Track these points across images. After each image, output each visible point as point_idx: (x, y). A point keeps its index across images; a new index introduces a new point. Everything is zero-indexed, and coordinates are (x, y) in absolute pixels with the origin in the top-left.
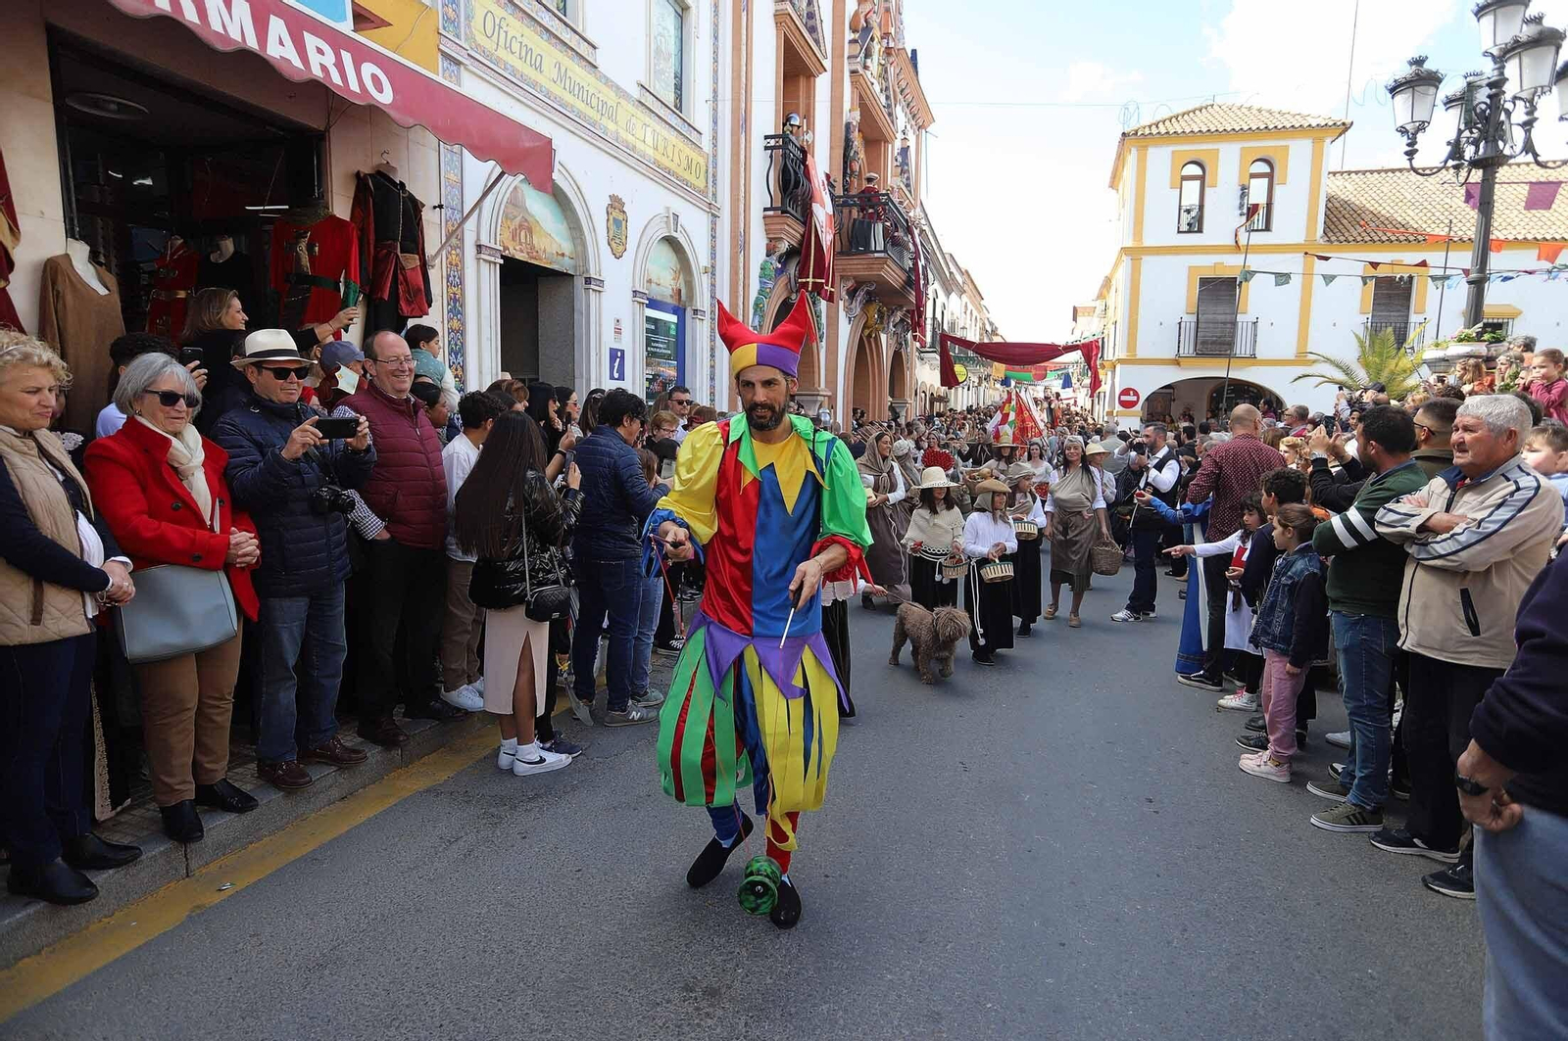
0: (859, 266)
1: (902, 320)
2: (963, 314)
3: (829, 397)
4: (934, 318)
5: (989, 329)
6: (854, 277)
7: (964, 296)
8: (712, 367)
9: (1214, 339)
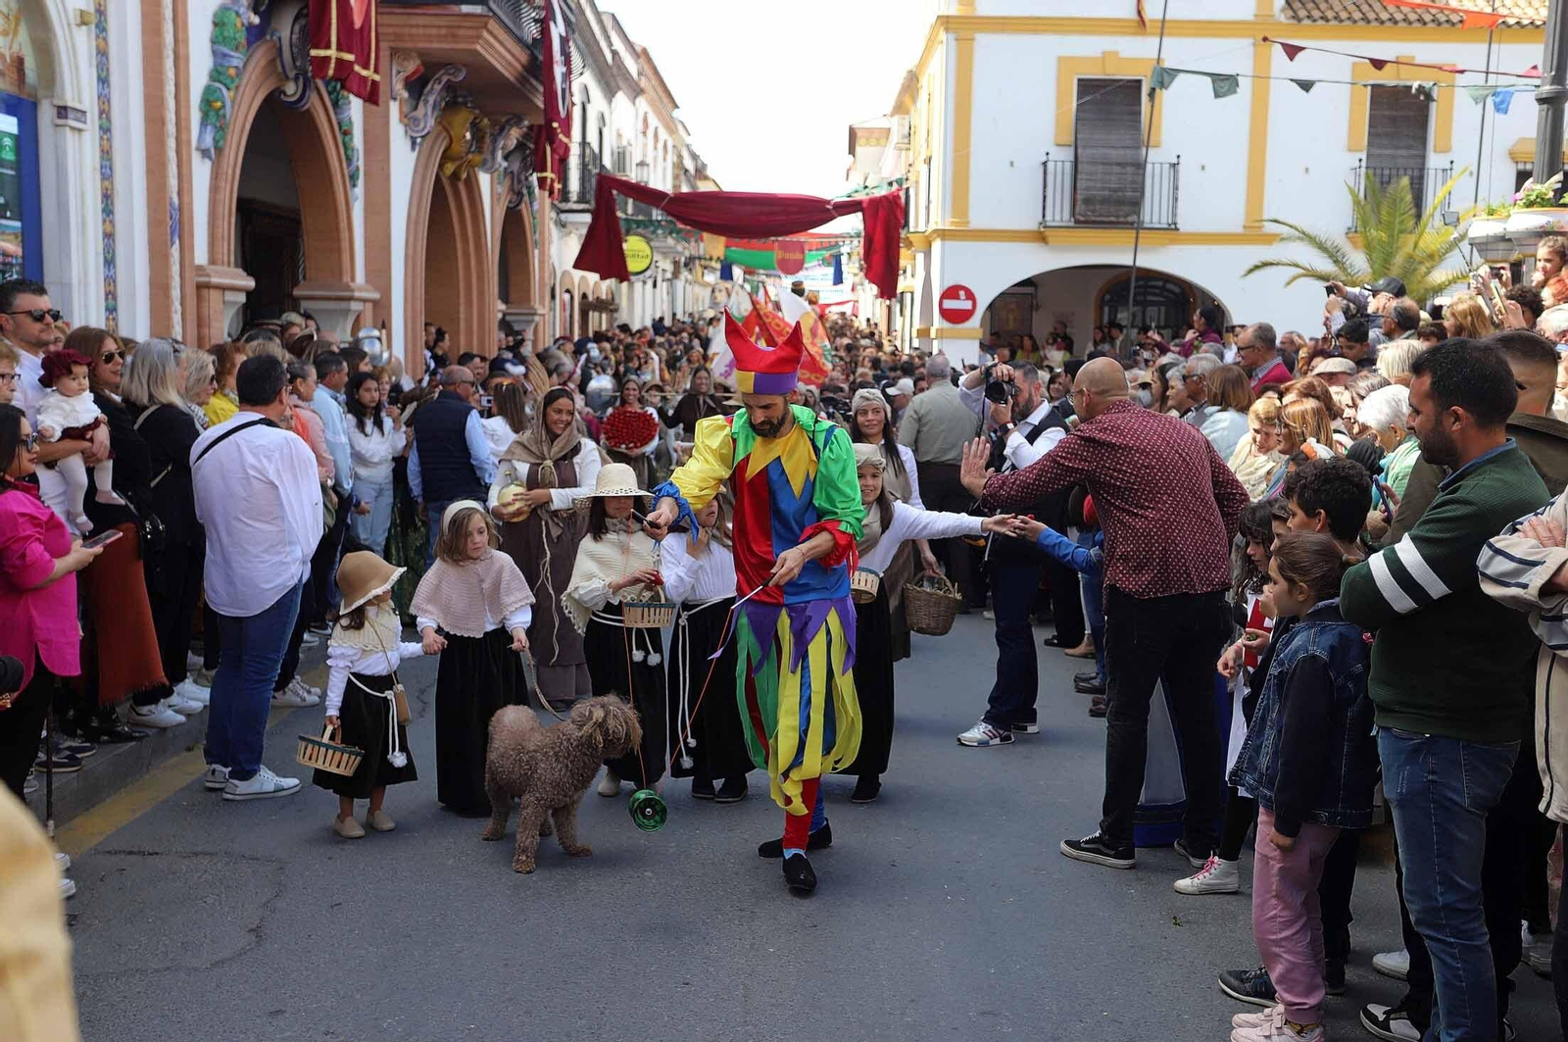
0: (429, 31)
1: (520, 146)
2: (641, 136)
3: (375, 303)
4: (584, 143)
5: (689, 164)
6: (421, 54)
7: (641, 101)
8: (109, 236)
9: (1107, 193)
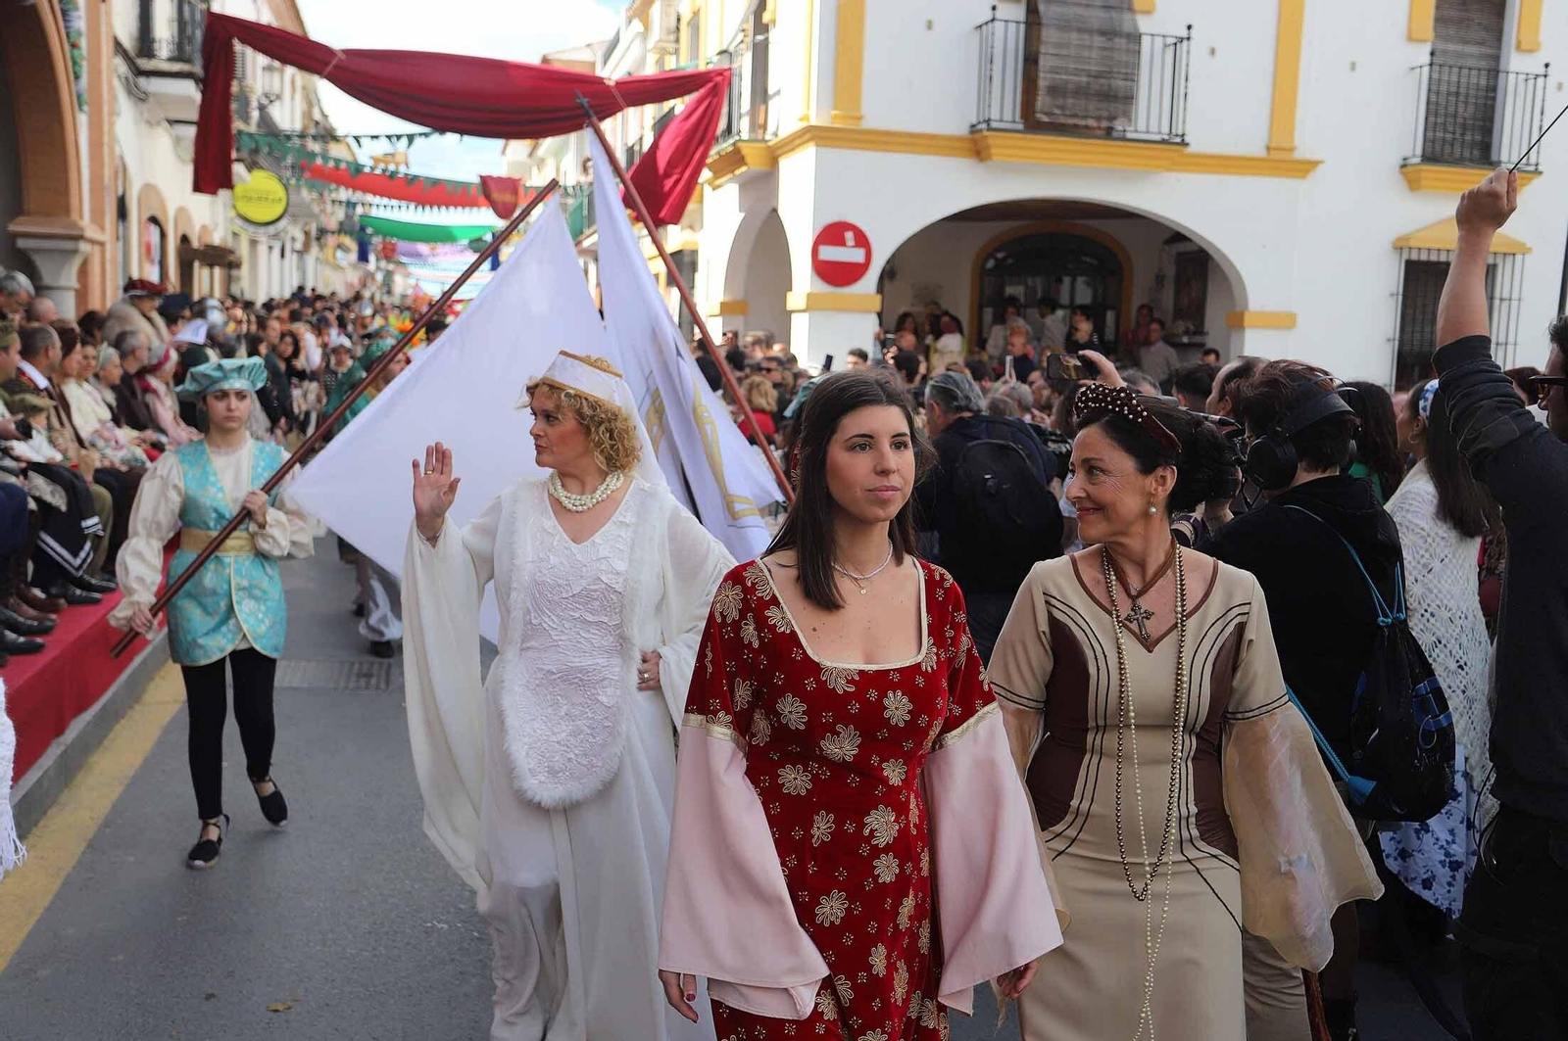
9: (1084, 79)
